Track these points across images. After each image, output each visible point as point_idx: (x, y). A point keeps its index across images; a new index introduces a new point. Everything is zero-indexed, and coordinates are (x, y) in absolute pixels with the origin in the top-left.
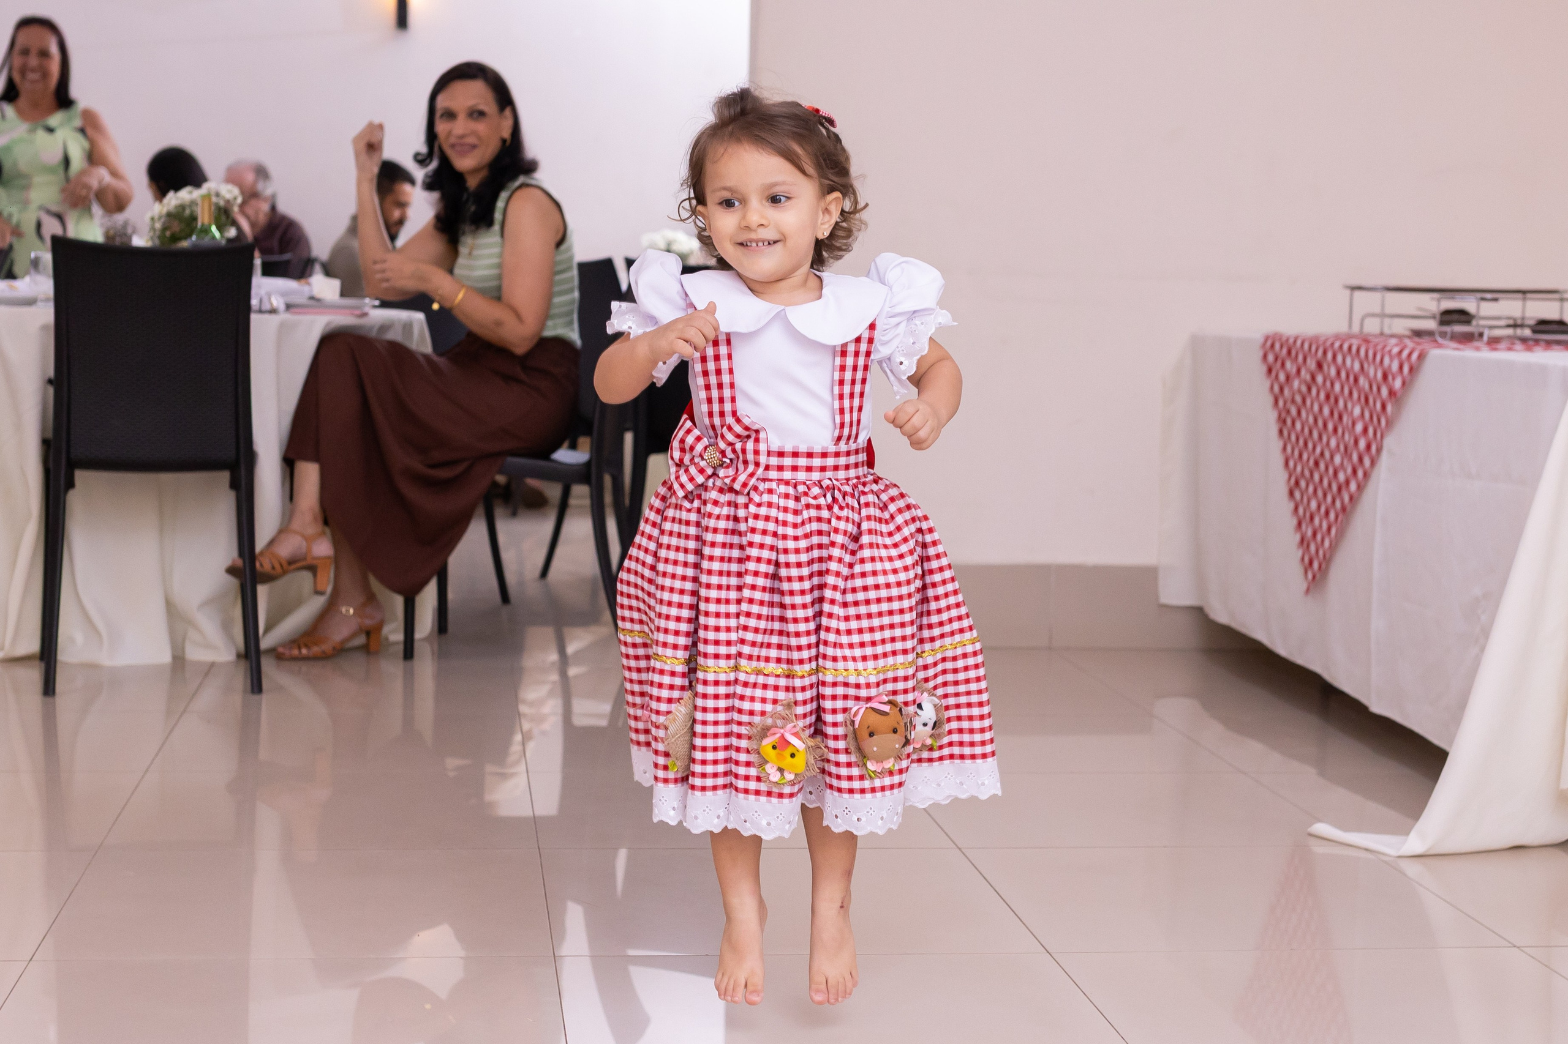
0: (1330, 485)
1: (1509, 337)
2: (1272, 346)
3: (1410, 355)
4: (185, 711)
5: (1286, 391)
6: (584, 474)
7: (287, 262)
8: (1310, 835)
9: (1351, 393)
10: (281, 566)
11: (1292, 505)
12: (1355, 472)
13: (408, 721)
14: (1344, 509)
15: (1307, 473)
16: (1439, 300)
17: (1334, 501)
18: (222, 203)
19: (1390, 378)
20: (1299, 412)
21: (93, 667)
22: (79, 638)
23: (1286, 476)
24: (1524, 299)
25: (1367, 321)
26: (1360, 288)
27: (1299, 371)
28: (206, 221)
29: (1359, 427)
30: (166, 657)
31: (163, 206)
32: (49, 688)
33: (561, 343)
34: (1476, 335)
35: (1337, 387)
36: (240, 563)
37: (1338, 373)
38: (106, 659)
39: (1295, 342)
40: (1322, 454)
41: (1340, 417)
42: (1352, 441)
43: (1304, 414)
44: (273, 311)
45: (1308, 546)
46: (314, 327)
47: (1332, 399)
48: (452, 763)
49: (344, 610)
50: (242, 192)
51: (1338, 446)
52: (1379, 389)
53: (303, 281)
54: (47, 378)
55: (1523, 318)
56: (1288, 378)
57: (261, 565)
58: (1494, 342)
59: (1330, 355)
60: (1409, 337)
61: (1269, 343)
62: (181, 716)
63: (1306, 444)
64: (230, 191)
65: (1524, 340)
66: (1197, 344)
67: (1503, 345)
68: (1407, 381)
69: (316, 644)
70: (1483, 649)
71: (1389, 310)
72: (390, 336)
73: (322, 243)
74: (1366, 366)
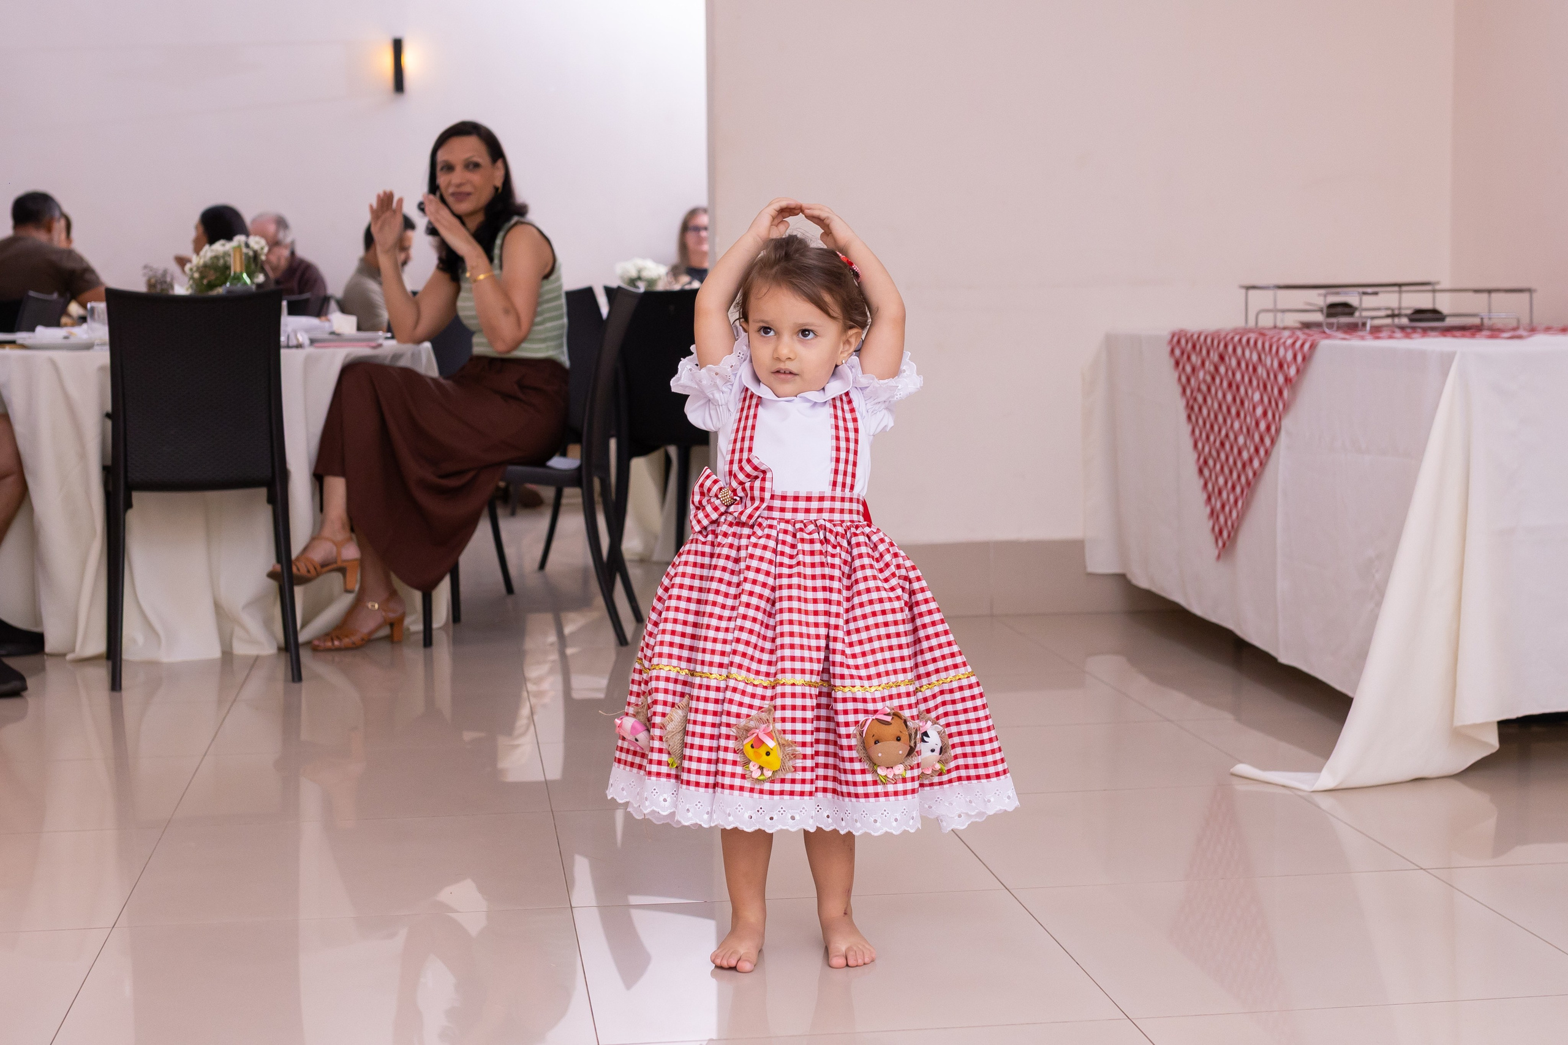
0: (1235, 463)
1: (1387, 326)
2: (1179, 342)
3: (1302, 345)
4: (235, 700)
5: (1193, 381)
6: (576, 478)
7: (307, 301)
8: (1233, 774)
9: (1250, 381)
10: (315, 568)
11: (1202, 482)
12: (1257, 450)
13: (430, 701)
14: (1248, 483)
15: (1214, 453)
16: (1325, 296)
17: (1239, 477)
18: (251, 253)
19: (1285, 366)
20: (1205, 400)
21: (153, 664)
22: (140, 639)
23: (1195, 456)
24: (1400, 292)
25: (1262, 316)
26: (1254, 287)
27: (1203, 364)
28: (238, 270)
29: (1259, 411)
30: (216, 653)
31: (200, 258)
32: (116, 684)
33: (550, 363)
34: (1360, 324)
35: (1238, 376)
36: (278, 568)
37: (1239, 364)
38: (166, 657)
39: (1199, 337)
40: (1227, 436)
41: (1242, 403)
42: (1254, 423)
43: (1209, 401)
44: (299, 346)
45: (1218, 517)
46: (335, 359)
47: (1234, 387)
48: (468, 736)
49: (370, 605)
50: (268, 243)
51: (1241, 428)
52: (1276, 377)
53: (323, 318)
54: (105, 412)
55: (1400, 309)
56: (1194, 370)
57: (298, 570)
58: (1376, 331)
59: (1230, 348)
60: (1299, 329)
61: (1175, 340)
62: (232, 705)
63: (1212, 427)
64: (257, 243)
65: (1402, 328)
66: (1111, 343)
67: (1383, 334)
68: (1301, 369)
69: (347, 636)
70: (1379, 605)
71: (1280, 306)
72: (403, 363)
73: (336, 283)
74: (1263, 357)
